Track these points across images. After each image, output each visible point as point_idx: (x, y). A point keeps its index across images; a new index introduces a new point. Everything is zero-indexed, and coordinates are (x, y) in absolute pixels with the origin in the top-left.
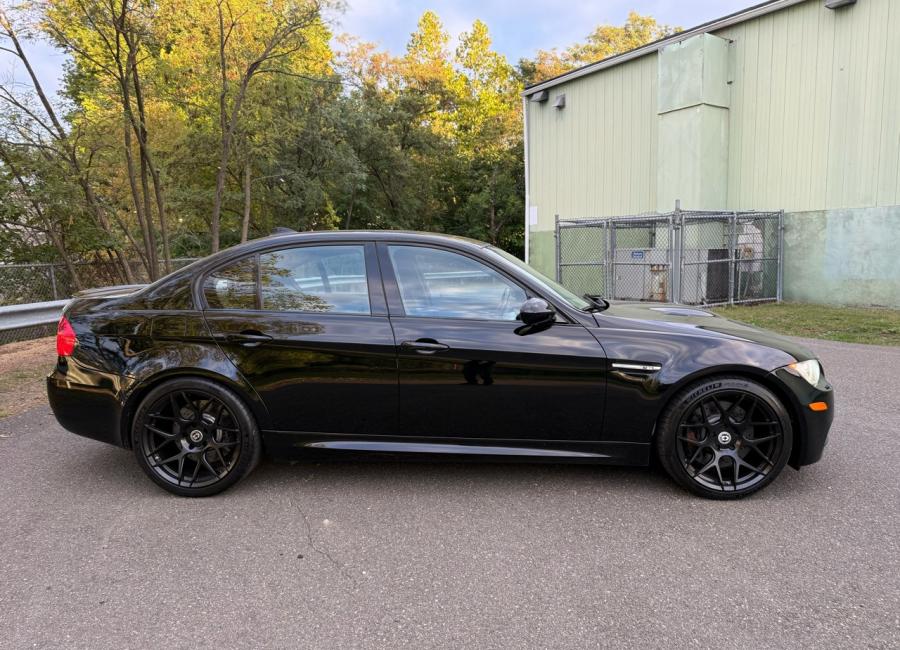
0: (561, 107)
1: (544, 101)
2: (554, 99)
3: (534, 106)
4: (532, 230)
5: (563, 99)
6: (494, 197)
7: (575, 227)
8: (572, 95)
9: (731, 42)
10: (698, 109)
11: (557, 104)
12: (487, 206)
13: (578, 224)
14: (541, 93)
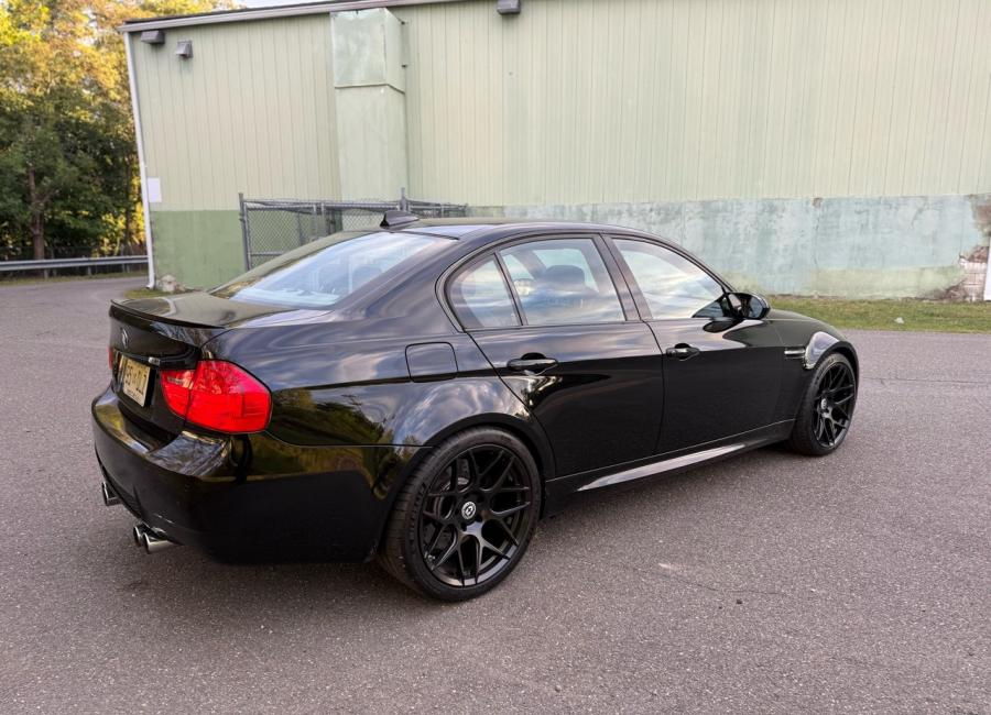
0: (186, 57)
1: (158, 44)
2: (175, 45)
3: (142, 48)
4: (154, 209)
5: (190, 47)
6: (33, 158)
7: (263, 209)
8: (202, 44)
9: (403, 23)
10: (382, 90)
11: (182, 52)
12: (23, 171)
13: (269, 207)
14: (156, 33)
